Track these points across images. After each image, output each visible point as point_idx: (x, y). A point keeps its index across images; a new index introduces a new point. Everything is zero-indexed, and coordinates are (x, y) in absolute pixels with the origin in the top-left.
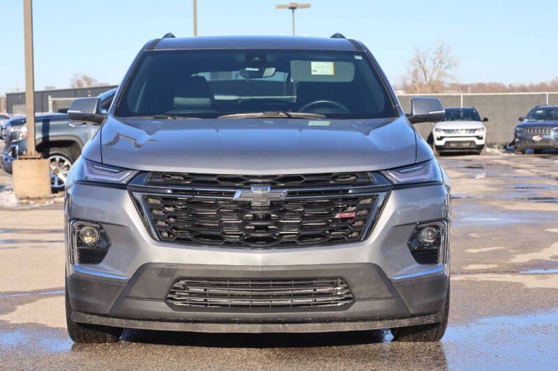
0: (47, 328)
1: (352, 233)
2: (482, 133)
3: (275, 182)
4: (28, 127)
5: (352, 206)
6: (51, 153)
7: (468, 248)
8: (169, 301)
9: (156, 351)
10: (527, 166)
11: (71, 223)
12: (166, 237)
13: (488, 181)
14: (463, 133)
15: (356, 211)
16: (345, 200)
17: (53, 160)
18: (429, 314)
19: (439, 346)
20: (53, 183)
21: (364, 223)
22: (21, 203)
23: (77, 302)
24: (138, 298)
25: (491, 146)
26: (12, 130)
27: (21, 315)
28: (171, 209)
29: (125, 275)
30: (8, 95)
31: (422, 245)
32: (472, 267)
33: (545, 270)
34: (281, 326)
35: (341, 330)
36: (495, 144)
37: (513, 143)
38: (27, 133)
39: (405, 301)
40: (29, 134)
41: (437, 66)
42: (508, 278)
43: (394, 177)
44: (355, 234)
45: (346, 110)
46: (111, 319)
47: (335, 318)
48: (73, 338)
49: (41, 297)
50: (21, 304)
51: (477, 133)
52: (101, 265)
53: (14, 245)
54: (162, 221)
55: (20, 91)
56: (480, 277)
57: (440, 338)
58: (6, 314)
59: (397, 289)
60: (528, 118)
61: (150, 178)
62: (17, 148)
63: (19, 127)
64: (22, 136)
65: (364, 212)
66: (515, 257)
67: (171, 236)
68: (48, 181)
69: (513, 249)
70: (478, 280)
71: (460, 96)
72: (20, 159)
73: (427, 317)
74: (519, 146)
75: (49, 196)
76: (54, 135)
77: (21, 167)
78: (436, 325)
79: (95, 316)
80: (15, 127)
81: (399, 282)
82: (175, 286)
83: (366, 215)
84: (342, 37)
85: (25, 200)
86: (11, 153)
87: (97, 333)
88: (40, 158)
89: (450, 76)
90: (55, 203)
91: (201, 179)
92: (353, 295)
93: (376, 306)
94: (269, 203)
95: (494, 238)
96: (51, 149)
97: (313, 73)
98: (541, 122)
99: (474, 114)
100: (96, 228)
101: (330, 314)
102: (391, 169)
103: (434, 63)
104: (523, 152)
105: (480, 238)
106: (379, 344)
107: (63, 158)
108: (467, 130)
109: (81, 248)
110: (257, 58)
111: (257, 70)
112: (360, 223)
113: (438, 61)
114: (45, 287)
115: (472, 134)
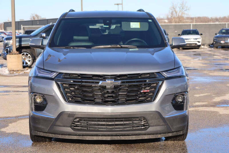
0: (22, 135)
1: (148, 98)
2: (200, 40)
3: (116, 77)
4: (13, 41)
5: (148, 87)
6: (22, 51)
7: (195, 94)
8: (72, 127)
9: (67, 146)
10: (219, 54)
11: (31, 93)
12: (70, 101)
13: (203, 62)
14: (192, 40)
15: (149, 89)
16: (145, 84)
17: (23, 54)
18: (180, 131)
19: (184, 143)
20: (23, 63)
21: (153, 94)
22: (10, 73)
23: (34, 127)
24: (59, 126)
25: (203, 45)
26: (6, 42)
27: (11, 129)
28: (73, 89)
29: (53, 116)
30: (4, 23)
31: (177, 102)
32: (197, 104)
33: (227, 105)
34: (119, 137)
35: (144, 138)
36: (205, 44)
37: (213, 44)
38: (12, 43)
39: (170, 126)
40: (13, 43)
41: (181, 10)
42: (212, 109)
43: (165, 74)
44: (149, 99)
45: (146, 44)
46: (48, 134)
47: (141, 134)
48: (32, 140)
49: (19, 119)
50: (10, 123)
51: (198, 40)
52: (44, 112)
53: (7, 93)
54: (69, 94)
55: (10, 21)
56: (201, 109)
57: (184, 140)
58: (4, 128)
59: (167, 121)
60: (219, 33)
61: (64, 76)
62: (8, 49)
63: (9, 40)
64: (11, 44)
65: (153, 89)
66: (214, 99)
67: (73, 100)
68: (22, 63)
69: (214, 95)
70: (200, 110)
71: (191, 25)
72: (10, 54)
73: (179, 132)
74: (215, 45)
75: (22, 69)
76: (24, 44)
77: (10, 58)
78: (183, 135)
79: (41, 133)
80: (8, 40)
81: (167, 118)
82: (75, 121)
83: (154, 91)
84: (143, 11)
85: (12, 71)
86: (6, 51)
87: (42, 138)
88: (18, 54)
89: (186, 14)
90: (24, 73)
91: (85, 76)
92: (149, 124)
93: (158, 128)
94: (113, 87)
95: (206, 89)
96: (23, 50)
97: (131, 27)
98: (224, 35)
99: (197, 32)
100: (42, 96)
101: (139, 132)
102: (164, 71)
103: (180, 9)
104: (217, 48)
105: (200, 89)
106: (159, 142)
107: (27, 53)
108: (194, 39)
109: (36, 104)
110: (108, 21)
111: (108, 26)
112: (151, 94)
113: (181, 8)
114: (21, 115)
115: (196, 40)
